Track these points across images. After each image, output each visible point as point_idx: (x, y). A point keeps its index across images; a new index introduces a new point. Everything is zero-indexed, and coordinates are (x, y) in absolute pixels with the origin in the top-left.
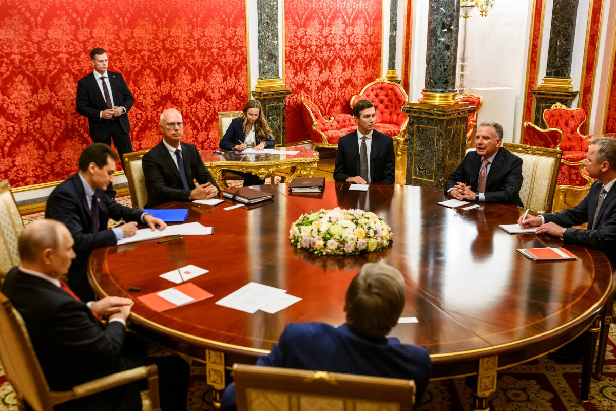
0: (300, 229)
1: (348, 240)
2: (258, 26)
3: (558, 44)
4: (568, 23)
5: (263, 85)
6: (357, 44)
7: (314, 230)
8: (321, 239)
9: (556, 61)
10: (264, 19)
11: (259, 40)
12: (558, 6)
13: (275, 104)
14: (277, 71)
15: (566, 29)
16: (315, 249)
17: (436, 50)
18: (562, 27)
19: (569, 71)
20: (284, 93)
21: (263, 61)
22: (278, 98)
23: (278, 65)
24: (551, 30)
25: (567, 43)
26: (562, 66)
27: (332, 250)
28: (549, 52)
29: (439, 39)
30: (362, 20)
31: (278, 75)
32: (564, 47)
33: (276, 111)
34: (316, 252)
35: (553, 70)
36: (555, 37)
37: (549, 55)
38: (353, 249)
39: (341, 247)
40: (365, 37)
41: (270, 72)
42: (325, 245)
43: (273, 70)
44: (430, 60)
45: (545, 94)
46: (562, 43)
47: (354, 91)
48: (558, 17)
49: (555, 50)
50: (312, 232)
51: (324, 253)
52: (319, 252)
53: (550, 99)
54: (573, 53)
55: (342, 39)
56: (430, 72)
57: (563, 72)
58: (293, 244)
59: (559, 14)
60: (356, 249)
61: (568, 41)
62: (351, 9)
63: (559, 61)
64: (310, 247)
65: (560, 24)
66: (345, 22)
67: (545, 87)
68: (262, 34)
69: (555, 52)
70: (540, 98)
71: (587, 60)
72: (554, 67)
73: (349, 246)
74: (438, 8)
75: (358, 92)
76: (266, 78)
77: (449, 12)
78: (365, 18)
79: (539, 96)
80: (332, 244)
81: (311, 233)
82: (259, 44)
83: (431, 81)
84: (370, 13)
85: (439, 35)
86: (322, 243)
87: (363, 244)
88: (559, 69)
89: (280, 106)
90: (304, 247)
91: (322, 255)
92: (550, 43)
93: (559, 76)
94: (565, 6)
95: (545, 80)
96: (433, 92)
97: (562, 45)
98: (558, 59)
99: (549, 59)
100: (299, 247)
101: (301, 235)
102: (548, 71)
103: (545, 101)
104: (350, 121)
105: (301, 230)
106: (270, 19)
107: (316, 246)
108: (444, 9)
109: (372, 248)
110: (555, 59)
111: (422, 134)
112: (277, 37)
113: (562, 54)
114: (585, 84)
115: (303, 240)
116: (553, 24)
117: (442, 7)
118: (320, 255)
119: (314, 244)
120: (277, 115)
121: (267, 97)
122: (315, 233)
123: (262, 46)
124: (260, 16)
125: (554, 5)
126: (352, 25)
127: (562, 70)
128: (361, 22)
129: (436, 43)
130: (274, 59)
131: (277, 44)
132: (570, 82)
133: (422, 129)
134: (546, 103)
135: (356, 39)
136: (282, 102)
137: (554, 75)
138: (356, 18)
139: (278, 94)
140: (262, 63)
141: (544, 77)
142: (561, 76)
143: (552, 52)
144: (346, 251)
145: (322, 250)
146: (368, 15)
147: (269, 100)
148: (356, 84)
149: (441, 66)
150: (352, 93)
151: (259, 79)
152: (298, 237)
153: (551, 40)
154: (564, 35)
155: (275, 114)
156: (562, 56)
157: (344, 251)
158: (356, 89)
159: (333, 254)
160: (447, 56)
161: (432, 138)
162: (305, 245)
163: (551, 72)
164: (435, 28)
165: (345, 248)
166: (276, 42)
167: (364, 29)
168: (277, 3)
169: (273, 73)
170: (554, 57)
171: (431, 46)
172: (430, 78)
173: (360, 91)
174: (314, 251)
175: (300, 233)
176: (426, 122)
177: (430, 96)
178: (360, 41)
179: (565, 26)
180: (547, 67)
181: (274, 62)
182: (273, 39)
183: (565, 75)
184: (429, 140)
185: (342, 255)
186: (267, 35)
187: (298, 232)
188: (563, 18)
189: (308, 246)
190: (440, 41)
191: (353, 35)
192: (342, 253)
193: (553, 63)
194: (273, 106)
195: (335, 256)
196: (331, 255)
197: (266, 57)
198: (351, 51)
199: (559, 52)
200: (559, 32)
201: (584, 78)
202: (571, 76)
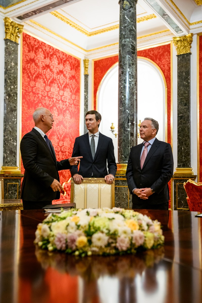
0: (50, 228)
1: (120, 232)
2: (4, 133)
3: (183, 149)
4: (187, 138)
5: (6, 170)
6: (65, 152)
7: (71, 224)
8: (83, 234)
9: (182, 159)
10: (8, 128)
11: (4, 141)
12: (180, 129)
13: (14, 183)
14: (16, 162)
15: (186, 140)
16: (74, 248)
17: (125, 136)
18: (184, 140)
19: (190, 164)
20: (20, 176)
21: (6, 155)
22: (16, 179)
23: (16, 159)
24: (178, 141)
25: (187, 148)
26: (186, 161)
27: (101, 248)
28: (178, 154)
29: (126, 129)
30: (68, 138)
31: (16, 165)
32: (186, 151)
33: (14, 188)
34: (77, 253)
35: (181, 164)
36: (181, 145)
37: (178, 155)
38: (128, 245)
39: (112, 243)
40: (70, 149)
41: (11, 162)
42: (90, 242)
43: (13, 161)
44: (121, 143)
45: (179, 177)
46: (185, 148)
47: (64, 180)
48: (181, 135)
49: (181, 152)
50: (69, 227)
51: (90, 253)
52: (81, 251)
53: (182, 180)
54: (191, 154)
55: (57, 148)
56: (121, 151)
57: (187, 164)
58: (41, 247)
59: (181, 133)
60: (132, 244)
61: (188, 147)
62: (62, 131)
63: (184, 159)
64: (67, 247)
65: (182, 138)
66: (58, 138)
67: (178, 173)
68: (6, 137)
69: (181, 154)
70: (176, 180)
71: (200, 157)
72: (182, 162)
73: (122, 241)
74: (125, 110)
75: (67, 180)
76: (8, 166)
77: (132, 112)
78: (70, 138)
79: (175, 179)
80: (99, 239)
81: (66, 229)
82: (4, 144)
83: (122, 157)
84: (73, 135)
85: (126, 127)
86: (84, 239)
87: (141, 238)
88: (185, 163)
89: (17, 184)
90: (58, 248)
91: (87, 256)
92: (178, 149)
93: (185, 166)
94: (184, 128)
95: (177, 170)
96: (124, 163)
97: (185, 149)
98: (183, 157)
99: (178, 158)
100: (50, 248)
101: (52, 233)
102: (179, 164)
103: (179, 181)
104: (62, 197)
105: (52, 228)
106: (12, 129)
107: (77, 244)
108: (129, 111)
109: (150, 244)
110: (182, 157)
111: (118, 192)
112: (16, 140)
113: (185, 155)
114: (200, 171)
115: (56, 239)
116: (178, 138)
117: (127, 109)
118: (83, 255)
119: (73, 241)
120: (15, 190)
121: (8, 178)
122: (72, 228)
123: (6, 145)
124: (5, 126)
125: (178, 128)
126: (63, 141)
127: (186, 163)
128: (68, 139)
129: (124, 132)
130: (14, 154)
131: (16, 145)
132: (192, 170)
133: (118, 188)
134: (179, 183)
135: (65, 149)
136: (19, 182)
137: (182, 167)
138: (65, 137)
139: (16, 176)
140: (5, 155)
141: (177, 168)
142: (186, 166)
143: (180, 153)
144: (120, 248)
145: (86, 249)
146: (72, 137)
147: (10, 179)
148: (65, 176)
149: (128, 146)
150: (63, 181)
151: (3, 166)
152: (49, 236)
153: (178, 147)
154: (185, 144)
155: (13, 190)
156: (185, 156)
157: (116, 248)
158: (66, 179)
159: (101, 253)
160: (132, 140)
161: (126, 194)
162: (59, 246)
163: (180, 165)
164: (124, 122)
165: (118, 245)
166: (15, 144)
167: (69, 144)
168: (17, 120)
169: (13, 163)
170: (181, 156)
171: (121, 134)
172: (122, 155)
173: (68, 180)
174: (74, 251)
175: (51, 231)
176: (121, 183)
177: (122, 166)
178: (67, 151)
179: (185, 139)
180: (178, 162)
181: (14, 156)
182: (14, 142)
183: (188, 166)
184: (123, 195)
185: (115, 255)
186: (10, 138)
187: (48, 230)
188: (184, 135)
189: (64, 245)
190: (127, 131)
191: (63, 147)
192: (113, 251)
193: (181, 160)
194: (12, 184)
195: (105, 255)
196: (99, 255)
197: (8, 152)
198: (62, 155)
199: (184, 153)
200: (182, 142)
201: (199, 168)
202: (192, 166)
